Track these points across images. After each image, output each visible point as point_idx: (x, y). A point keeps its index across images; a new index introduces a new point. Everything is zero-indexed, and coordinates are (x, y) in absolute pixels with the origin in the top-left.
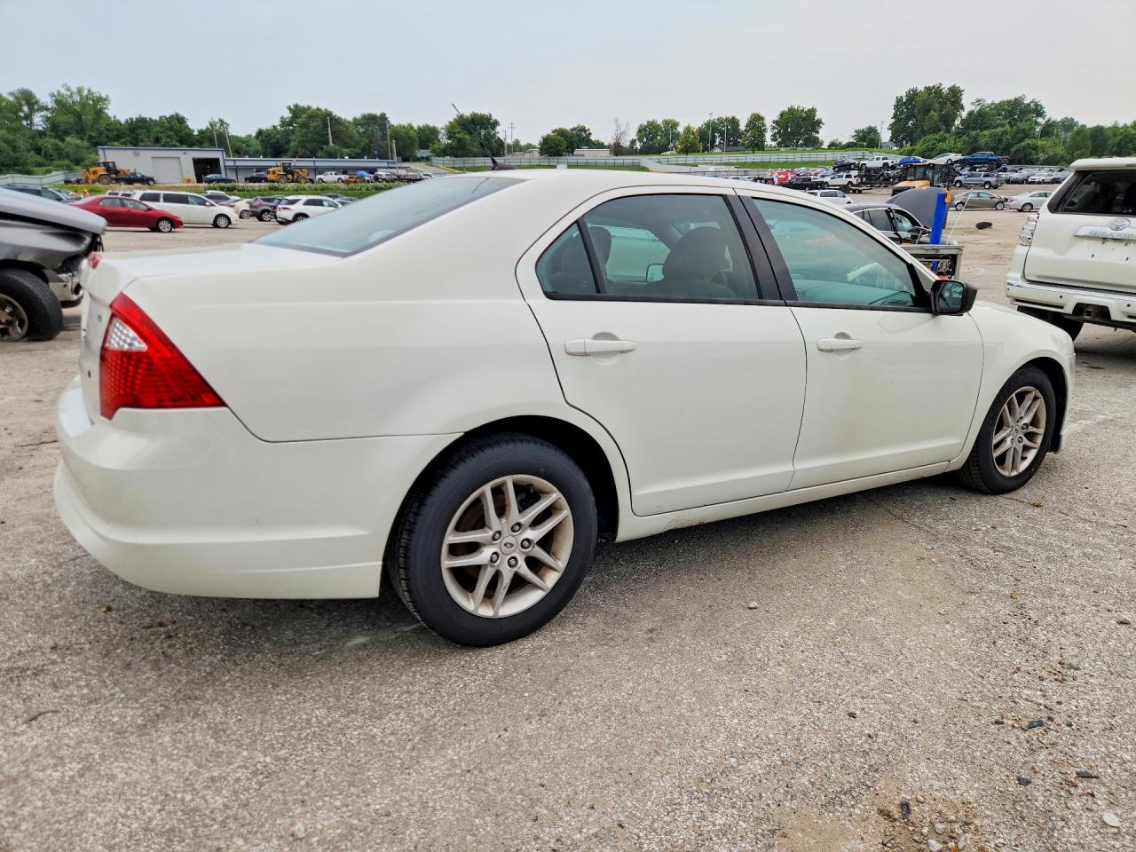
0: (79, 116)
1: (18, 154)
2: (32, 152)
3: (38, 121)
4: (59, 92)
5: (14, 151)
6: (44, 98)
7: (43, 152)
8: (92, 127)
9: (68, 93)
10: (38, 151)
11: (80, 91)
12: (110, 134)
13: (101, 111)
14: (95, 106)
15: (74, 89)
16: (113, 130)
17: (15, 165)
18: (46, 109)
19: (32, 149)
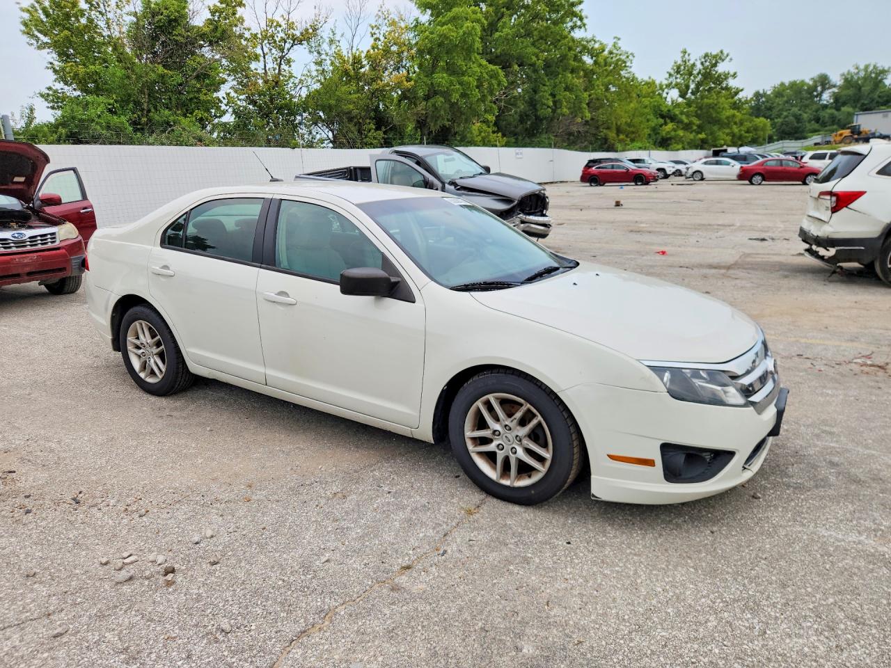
0: (859, 88)
1: (800, 124)
2: (813, 122)
3: (827, 97)
4: (849, 71)
5: (798, 122)
6: (836, 79)
7: (821, 121)
8: (868, 96)
9: (856, 71)
10: (817, 120)
11: (867, 67)
12: (880, 100)
13: (881, 81)
14: (876, 78)
15: (862, 67)
16: (884, 97)
17: (796, 132)
18: (834, 86)
19: (814, 119)
